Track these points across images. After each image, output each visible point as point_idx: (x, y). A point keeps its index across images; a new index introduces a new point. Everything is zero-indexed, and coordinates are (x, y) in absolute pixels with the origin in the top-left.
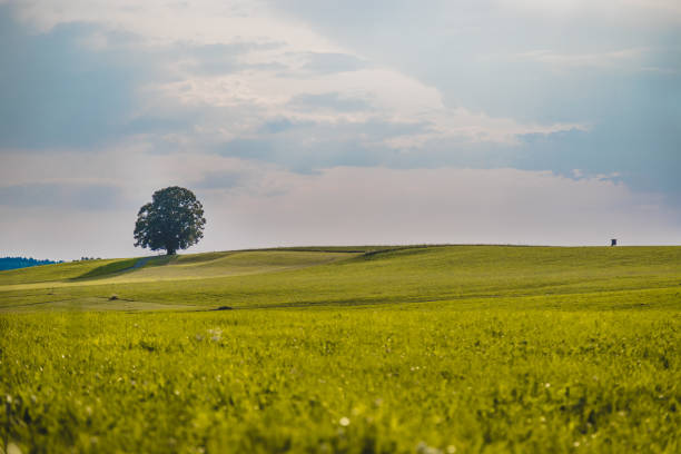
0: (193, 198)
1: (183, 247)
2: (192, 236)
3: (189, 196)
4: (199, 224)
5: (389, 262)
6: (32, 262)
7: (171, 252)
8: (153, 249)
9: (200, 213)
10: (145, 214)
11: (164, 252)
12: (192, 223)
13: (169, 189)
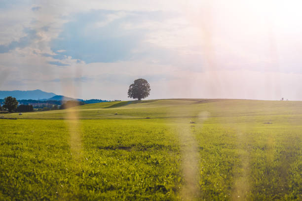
0: (147, 82)
1: (143, 98)
2: (146, 94)
3: (145, 82)
4: (149, 91)
5: (206, 104)
6: (101, 101)
7: (139, 99)
8: (134, 98)
9: (149, 87)
10: (132, 87)
11: (137, 99)
12: (146, 90)
13: (139, 80)
